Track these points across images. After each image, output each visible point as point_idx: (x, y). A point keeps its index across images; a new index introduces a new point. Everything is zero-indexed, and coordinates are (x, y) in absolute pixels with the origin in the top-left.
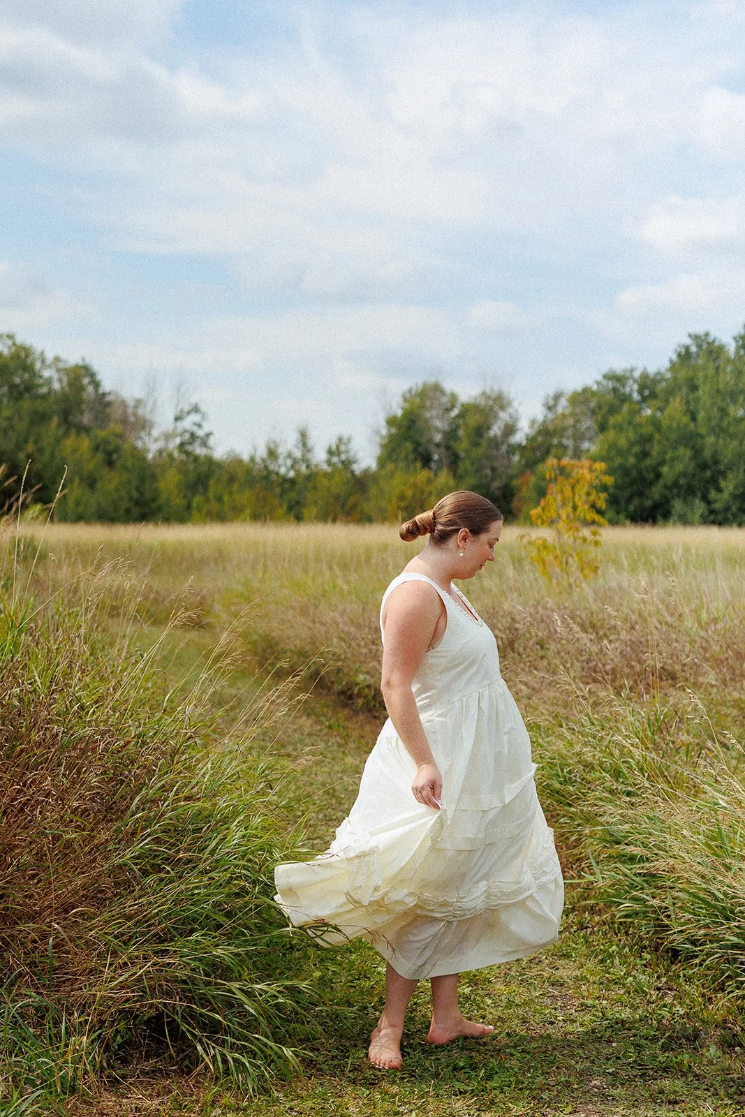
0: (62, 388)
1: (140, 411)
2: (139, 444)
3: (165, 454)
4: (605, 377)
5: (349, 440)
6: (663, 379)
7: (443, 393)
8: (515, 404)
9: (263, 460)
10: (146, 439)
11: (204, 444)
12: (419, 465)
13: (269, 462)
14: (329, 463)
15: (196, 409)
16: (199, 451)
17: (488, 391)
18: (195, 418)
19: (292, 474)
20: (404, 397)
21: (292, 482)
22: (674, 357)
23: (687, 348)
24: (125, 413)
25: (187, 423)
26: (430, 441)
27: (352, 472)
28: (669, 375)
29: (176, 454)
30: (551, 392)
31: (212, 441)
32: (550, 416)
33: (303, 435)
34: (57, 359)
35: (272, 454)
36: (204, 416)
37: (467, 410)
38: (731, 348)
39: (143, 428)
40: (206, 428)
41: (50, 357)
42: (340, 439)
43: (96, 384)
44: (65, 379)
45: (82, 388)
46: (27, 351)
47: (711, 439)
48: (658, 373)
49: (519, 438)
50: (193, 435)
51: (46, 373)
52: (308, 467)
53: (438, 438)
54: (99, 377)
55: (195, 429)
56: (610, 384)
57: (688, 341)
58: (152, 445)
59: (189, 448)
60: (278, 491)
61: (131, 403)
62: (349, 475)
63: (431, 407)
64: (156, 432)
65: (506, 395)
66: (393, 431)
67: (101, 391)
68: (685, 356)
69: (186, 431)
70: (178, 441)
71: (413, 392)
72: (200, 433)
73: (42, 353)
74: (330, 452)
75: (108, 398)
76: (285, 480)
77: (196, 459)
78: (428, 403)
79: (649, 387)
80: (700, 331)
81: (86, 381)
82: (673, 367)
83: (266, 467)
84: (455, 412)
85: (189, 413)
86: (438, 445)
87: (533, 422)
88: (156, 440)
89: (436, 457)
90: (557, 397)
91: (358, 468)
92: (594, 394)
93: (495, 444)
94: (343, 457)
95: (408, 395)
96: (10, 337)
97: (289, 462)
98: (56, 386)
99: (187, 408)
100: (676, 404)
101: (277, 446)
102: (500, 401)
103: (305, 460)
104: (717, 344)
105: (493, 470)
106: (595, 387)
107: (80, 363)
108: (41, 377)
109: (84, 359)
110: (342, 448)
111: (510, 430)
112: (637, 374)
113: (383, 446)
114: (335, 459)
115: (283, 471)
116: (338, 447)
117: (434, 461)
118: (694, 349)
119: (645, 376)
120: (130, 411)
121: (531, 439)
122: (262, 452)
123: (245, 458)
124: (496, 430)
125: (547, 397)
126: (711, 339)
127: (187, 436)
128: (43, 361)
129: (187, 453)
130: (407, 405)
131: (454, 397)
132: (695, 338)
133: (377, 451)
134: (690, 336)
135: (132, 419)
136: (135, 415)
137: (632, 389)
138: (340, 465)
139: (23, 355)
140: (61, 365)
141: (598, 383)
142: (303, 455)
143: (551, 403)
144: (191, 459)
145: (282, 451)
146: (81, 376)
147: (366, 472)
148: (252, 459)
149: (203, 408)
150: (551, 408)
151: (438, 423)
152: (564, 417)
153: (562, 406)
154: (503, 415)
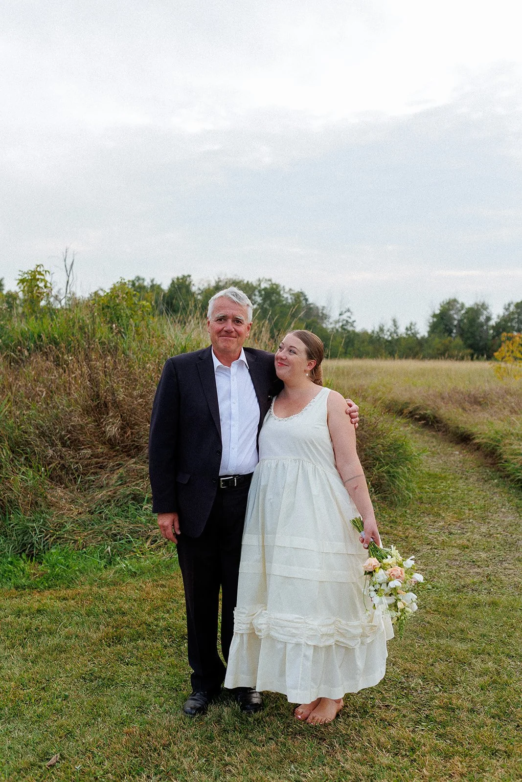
0: (292, 302)
1: (324, 312)
2: (324, 326)
3: (335, 330)
5: (415, 324)
7: (458, 302)
8: (490, 308)
9: (378, 333)
10: (327, 323)
11: (352, 326)
12: (446, 334)
13: (380, 333)
14: (407, 334)
15: (348, 311)
16: (350, 329)
17: (478, 302)
18: (348, 314)
19: (390, 338)
20: (440, 304)
21: (390, 342)
24: (318, 313)
25: (344, 317)
26: (452, 324)
27: (417, 339)
29: (340, 330)
30: (507, 303)
31: (355, 324)
32: (507, 313)
33: (394, 321)
34: (290, 290)
35: (381, 330)
36: (351, 313)
37: (469, 311)
39: (326, 318)
40: (353, 319)
41: (287, 289)
42: (411, 324)
43: (306, 300)
44: (293, 298)
45: (300, 302)
46: (277, 286)
49: (492, 323)
50: (347, 321)
51: (285, 296)
52: (397, 335)
53: (456, 323)
54: (307, 297)
55: (348, 319)
58: (329, 325)
59: (345, 327)
60: (384, 346)
61: (321, 308)
62: (415, 339)
63: (452, 309)
64: (331, 320)
65: (486, 303)
66: (435, 320)
67: (308, 303)
69: (344, 320)
70: (341, 324)
71: (445, 302)
72: (350, 321)
73: (284, 287)
74: (407, 329)
75: (312, 306)
76: (387, 341)
77: (349, 332)
78: (451, 307)
81: (302, 298)
83: (379, 336)
84: (463, 312)
85: (345, 312)
86: (455, 326)
87: (498, 316)
88: (331, 323)
89: (454, 331)
90: (509, 305)
91: (419, 336)
93: (482, 325)
94: (413, 331)
95: (442, 304)
96: (270, 280)
97: (389, 333)
98: (290, 301)
99: (344, 310)
101: (383, 326)
102: (484, 307)
103: (395, 332)
105: (481, 337)
107: (300, 291)
108: (283, 297)
109: (301, 290)
110: (412, 327)
111: (488, 319)
113: (430, 327)
114: (409, 332)
115: (386, 337)
116: (410, 327)
117: (454, 333)
120: (320, 311)
121: (498, 324)
122: (377, 329)
123: (370, 331)
124: (482, 319)
125: (505, 305)
127: (345, 322)
128: (284, 290)
129: (344, 329)
130: (442, 309)
131: (463, 305)
133: (428, 329)
135: (321, 315)
136: (322, 313)
138: (411, 335)
139: (275, 286)
140: (292, 292)
142: (395, 330)
143: (507, 307)
144: (346, 332)
145: (386, 328)
146: (299, 297)
147: (423, 338)
148: (373, 332)
149: (351, 310)
150: (507, 309)
151: (455, 316)
152: (513, 313)
153: (512, 308)
154: (485, 312)
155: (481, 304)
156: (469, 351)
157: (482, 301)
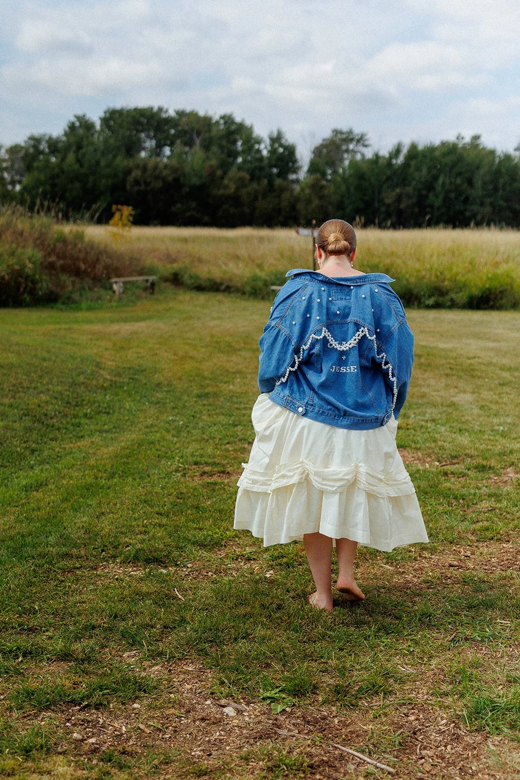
4: (29, 138)
6: (61, 141)
22: (67, 129)
23: (73, 124)
28: (64, 139)
38: (98, 126)
47: (92, 177)
48: (58, 137)
56: (32, 143)
57: (73, 119)
68: (72, 127)
79: (54, 146)
80: (80, 114)
82: (66, 134)
92: (22, 148)
100: (71, 157)
104: (90, 122)
106: (23, 144)
112: (47, 138)
118: (77, 124)
119: (50, 138)
126: (86, 119)
132: (78, 118)
134: (74, 116)
137: (44, 146)
141: (25, 142)
152: (5, 159)
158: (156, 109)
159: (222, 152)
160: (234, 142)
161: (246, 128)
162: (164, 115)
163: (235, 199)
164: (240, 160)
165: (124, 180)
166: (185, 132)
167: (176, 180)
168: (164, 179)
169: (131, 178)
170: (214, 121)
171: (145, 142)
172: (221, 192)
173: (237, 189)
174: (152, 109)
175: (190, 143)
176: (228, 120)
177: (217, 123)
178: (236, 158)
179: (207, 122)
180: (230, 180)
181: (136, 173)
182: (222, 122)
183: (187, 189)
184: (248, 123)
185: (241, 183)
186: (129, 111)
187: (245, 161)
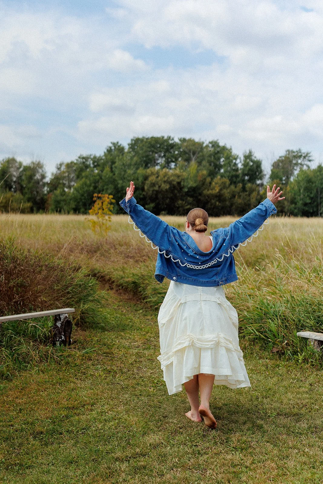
4: (79, 158)
6: (101, 159)
7: (16, 162)
8: (45, 166)
12: (8, 190)
17: (34, 161)
22: (106, 151)
23: (110, 148)
26: (12, 180)
28: (104, 158)
30: (59, 163)
32: (59, 172)
37: (26, 169)
38: (127, 148)
47: (120, 182)
48: (100, 157)
49: (47, 180)
53: (15, 179)
56: (81, 160)
57: (111, 145)
65: (41, 162)
68: (109, 151)
71: (5, 161)
78: (11, 166)
79: (97, 162)
80: (115, 141)
82: (105, 155)
84: (21, 169)
86: (15, 182)
87: (53, 174)
89: (14, 187)
90: (61, 165)
92: (75, 164)
93: (38, 182)
95: (2, 162)
100: (107, 169)
102: (39, 165)
104: (121, 146)
105: (37, 192)
106: (75, 161)
111: (43, 177)
112: (92, 157)
118: (113, 148)
119: (95, 157)
121: (52, 180)
124: (38, 176)
125: (57, 164)
126: (119, 144)
130: (2, 166)
131: (20, 164)
132: (114, 144)
134: (112, 143)
137: (90, 162)
141: (77, 160)
143: (59, 167)
150: (59, 169)
151: (15, 173)
152: (64, 172)
153: (63, 168)
154: (40, 171)
155: (37, 163)
156: (29, 205)
157: (38, 161)
158: (166, 138)
159: (210, 165)
160: (219, 159)
161: (227, 149)
162: (171, 142)
163: (219, 197)
164: (222, 171)
165: (143, 183)
166: (185, 152)
167: (179, 183)
168: (170, 183)
169: (148, 182)
170: (204, 145)
171: (158, 160)
172: (210, 192)
173: (221, 190)
174: (163, 137)
175: (188, 160)
176: (215, 144)
177: (207, 146)
178: (219, 170)
179: (200, 145)
180: (216, 184)
181: (152, 179)
182: (210, 145)
183: (186, 190)
184: (228, 146)
185: (224, 186)
186: (147, 139)
187: (225, 172)
